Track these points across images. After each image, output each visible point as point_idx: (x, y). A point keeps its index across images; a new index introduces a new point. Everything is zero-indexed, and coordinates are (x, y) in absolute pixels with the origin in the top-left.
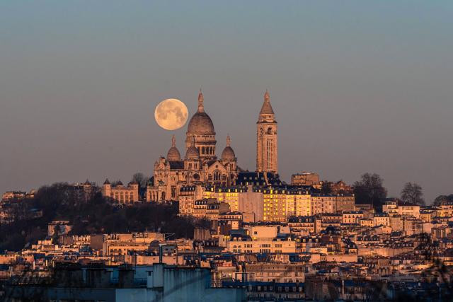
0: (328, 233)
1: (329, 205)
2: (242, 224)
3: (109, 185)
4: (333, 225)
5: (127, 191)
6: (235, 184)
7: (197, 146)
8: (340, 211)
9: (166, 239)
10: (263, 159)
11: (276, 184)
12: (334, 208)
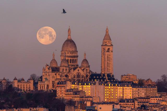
0: (141, 109)
1: (142, 92)
2: (92, 103)
3: (17, 81)
4: (144, 104)
5: (27, 84)
6: (88, 80)
8: (149, 96)
10: (104, 66)
11: (112, 80)
12: (145, 94)
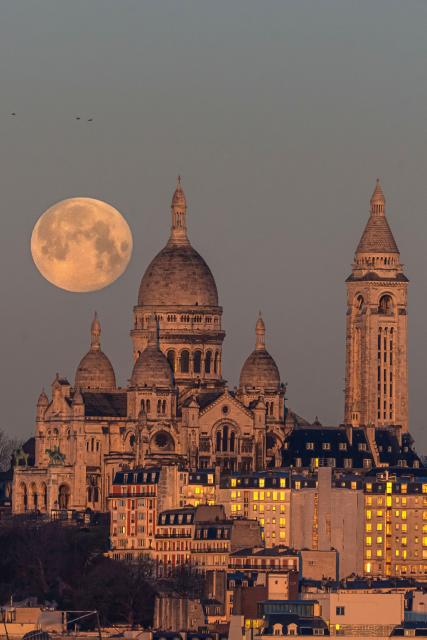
2: (298, 583)
6: (278, 463)
7: (165, 347)
9: (71, 627)
10: (363, 389)
11: (403, 464)
